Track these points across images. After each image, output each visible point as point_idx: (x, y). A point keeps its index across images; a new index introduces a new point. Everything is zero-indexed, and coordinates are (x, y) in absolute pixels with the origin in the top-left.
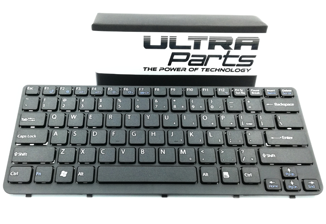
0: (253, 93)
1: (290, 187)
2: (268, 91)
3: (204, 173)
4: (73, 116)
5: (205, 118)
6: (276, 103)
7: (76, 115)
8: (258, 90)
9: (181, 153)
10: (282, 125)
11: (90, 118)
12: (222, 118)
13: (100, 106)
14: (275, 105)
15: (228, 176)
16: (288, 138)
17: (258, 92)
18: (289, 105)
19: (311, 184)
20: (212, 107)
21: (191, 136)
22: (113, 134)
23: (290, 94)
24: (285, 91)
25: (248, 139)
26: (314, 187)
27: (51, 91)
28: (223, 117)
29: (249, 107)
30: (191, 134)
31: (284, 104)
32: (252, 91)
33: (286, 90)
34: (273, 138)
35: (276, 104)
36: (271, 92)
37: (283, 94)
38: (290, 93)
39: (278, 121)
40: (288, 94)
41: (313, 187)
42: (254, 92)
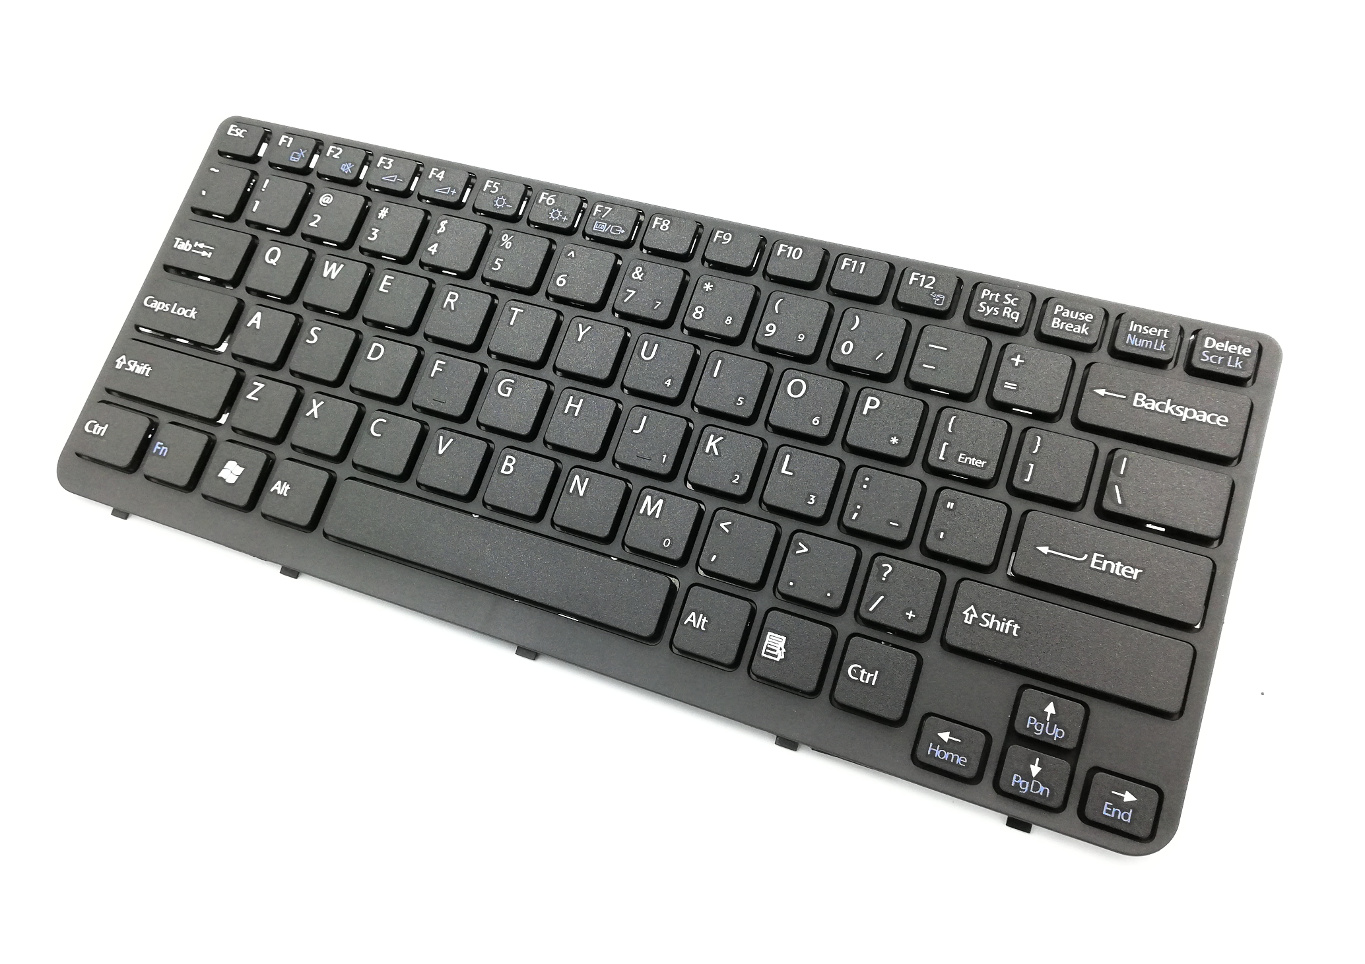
0: (1056, 323)
1: (1021, 782)
2: (1133, 327)
3: (693, 614)
4: (331, 270)
5: (797, 388)
6: (1145, 397)
7: (342, 266)
8: (1088, 318)
9: (641, 511)
10: (1120, 502)
11: (381, 289)
12: (867, 406)
13: (429, 249)
14: (1135, 404)
15: (781, 656)
16: (1117, 568)
17: (1082, 323)
18: (1206, 418)
19: (1118, 803)
20: (847, 349)
21: (707, 450)
22: (436, 368)
23: (1235, 367)
24: (1217, 346)
25: (936, 525)
26: (1126, 817)
27: (295, 156)
28: (873, 403)
29: (1009, 385)
30: (714, 444)
31: (1178, 408)
32: (1059, 315)
33: (1224, 342)
34: (1045, 550)
35: (1139, 400)
36: (1147, 337)
37: (1204, 360)
38: (1238, 364)
39: (1112, 477)
40: (1225, 362)
41: (1121, 816)
42: (1064, 319)
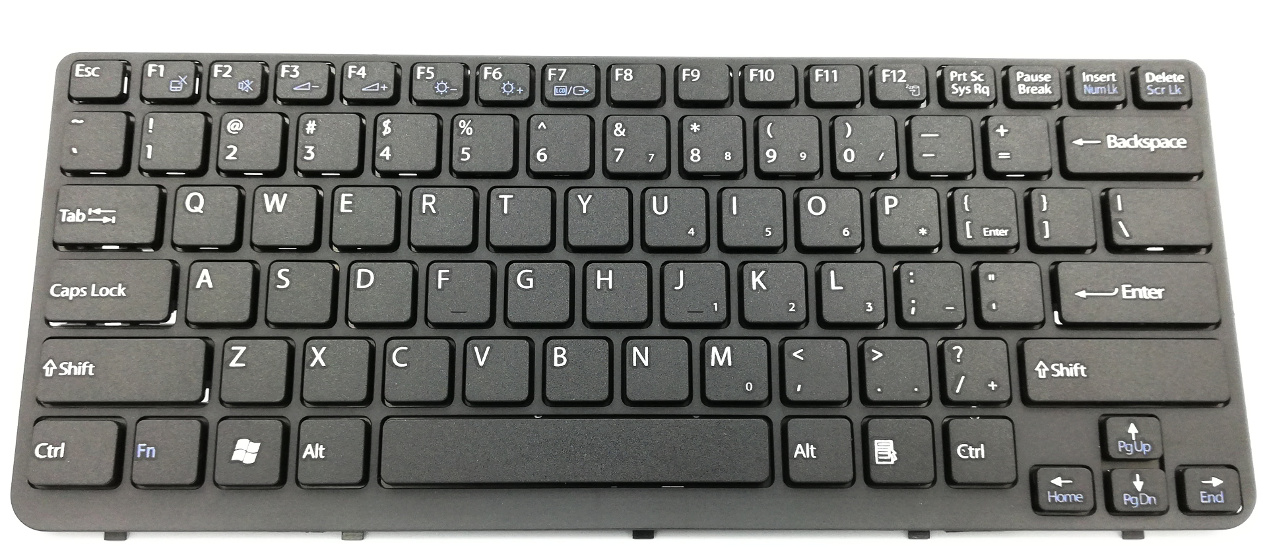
0: (1022, 89)
1: (1131, 499)
2: (1086, 78)
3: (799, 446)
4: (274, 202)
5: (817, 206)
6: (1115, 137)
7: (285, 195)
8: (1047, 78)
9: (713, 364)
10: (1127, 235)
11: (343, 210)
12: (888, 207)
13: (382, 154)
14: (1110, 146)
15: (894, 458)
16: (1145, 293)
17: (1043, 84)
18: (1168, 144)
19: (1210, 490)
20: (849, 157)
21: (754, 288)
22: (440, 279)
23: (1175, 94)
24: (1157, 78)
25: (985, 299)
26: (1219, 498)
27: (175, 85)
28: (891, 202)
29: (1003, 155)
30: (758, 279)
31: (1144, 141)
32: (1022, 81)
33: (1161, 73)
34: (1083, 294)
35: (1112, 141)
36: (1099, 84)
37: (1149, 94)
38: (1177, 91)
39: (1114, 216)
40: (1166, 91)
41: (1215, 499)
42: (1028, 84)
